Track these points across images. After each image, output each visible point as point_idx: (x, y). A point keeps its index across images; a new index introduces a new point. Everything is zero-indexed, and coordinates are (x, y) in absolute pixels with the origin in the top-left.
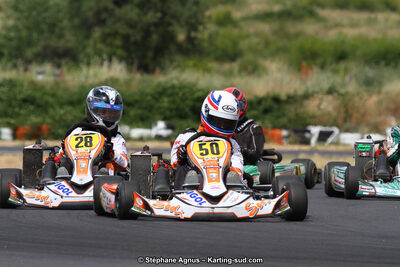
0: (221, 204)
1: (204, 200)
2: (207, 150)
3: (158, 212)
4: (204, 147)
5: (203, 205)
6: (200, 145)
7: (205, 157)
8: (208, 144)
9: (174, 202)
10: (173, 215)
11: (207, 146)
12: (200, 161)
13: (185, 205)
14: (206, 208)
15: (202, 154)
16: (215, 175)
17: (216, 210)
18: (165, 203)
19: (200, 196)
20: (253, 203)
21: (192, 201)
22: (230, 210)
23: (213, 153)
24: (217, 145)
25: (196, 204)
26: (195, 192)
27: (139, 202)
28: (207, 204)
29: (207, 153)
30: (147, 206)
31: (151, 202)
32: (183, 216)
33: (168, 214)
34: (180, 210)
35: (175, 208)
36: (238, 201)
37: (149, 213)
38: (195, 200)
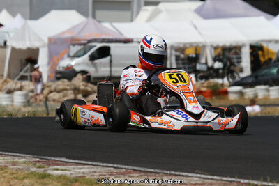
0: (202, 119)
1: (189, 116)
2: (176, 79)
3: (154, 125)
4: (172, 76)
5: (189, 120)
6: (170, 76)
8: (175, 74)
9: (165, 118)
10: (166, 127)
11: (175, 76)
12: (175, 87)
13: (174, 121)
14: (192, 122)
16: (192, 98)
17: (199, 124)
18: (159, 119)
19: (184, 113)
20: (223, 120)
21: (179, 117)
22: (208, 125)
23: (181, 81)
24: (181, 75)
25: (184, 119)
26: (180, 110)
28: (192, 119)
29: (177, 82)
31: (148, 118)
32: (174, 128)
33: (162, 126)
34: (171, 124)
35: (167, 123)
36: (212, 118)
37: (147, 126)
38: (182, 116)
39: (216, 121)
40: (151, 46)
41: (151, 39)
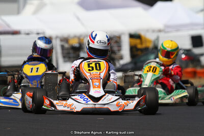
0: (100, 102)
1: (89, 99)
2: (93, 68)
3: (60, 108)
4: (91, 65)
5: (89, 103)
6: (89, 65)
7: (92, 72)
8: (94, 64)
9: (70, 101)
10: (69, 109)
11: (93, 65)
12: (88, 75)
13: (77, 103)
14: (91, 104)
15: (89, 70)
16: (97, 84)
17: (97, 106)
18: (64, 102)
19: (86, 97)
20: (122, 102)
21: (81, 101)
22: (106, 106)
23: (97, 69)
24: (99, 64)
25: (84, 102)
26: (84, 94)
27: (47, 102)
28: (91, 102)
29: (93, 69)
30: (52, 104)
31: (55, 102)
32: (75, 110)
33: (66, 109)
34: (73, 107)
35: (70, 105)
36: (112, 101)
37: (54, 109)
38: (84, 100)
39: (115, 103)
40: (95, 41)
41: (96, 35)
